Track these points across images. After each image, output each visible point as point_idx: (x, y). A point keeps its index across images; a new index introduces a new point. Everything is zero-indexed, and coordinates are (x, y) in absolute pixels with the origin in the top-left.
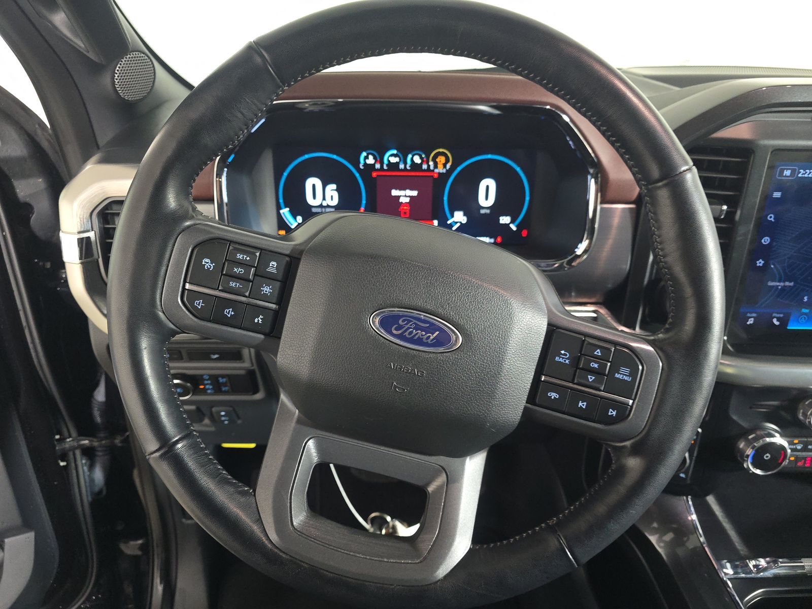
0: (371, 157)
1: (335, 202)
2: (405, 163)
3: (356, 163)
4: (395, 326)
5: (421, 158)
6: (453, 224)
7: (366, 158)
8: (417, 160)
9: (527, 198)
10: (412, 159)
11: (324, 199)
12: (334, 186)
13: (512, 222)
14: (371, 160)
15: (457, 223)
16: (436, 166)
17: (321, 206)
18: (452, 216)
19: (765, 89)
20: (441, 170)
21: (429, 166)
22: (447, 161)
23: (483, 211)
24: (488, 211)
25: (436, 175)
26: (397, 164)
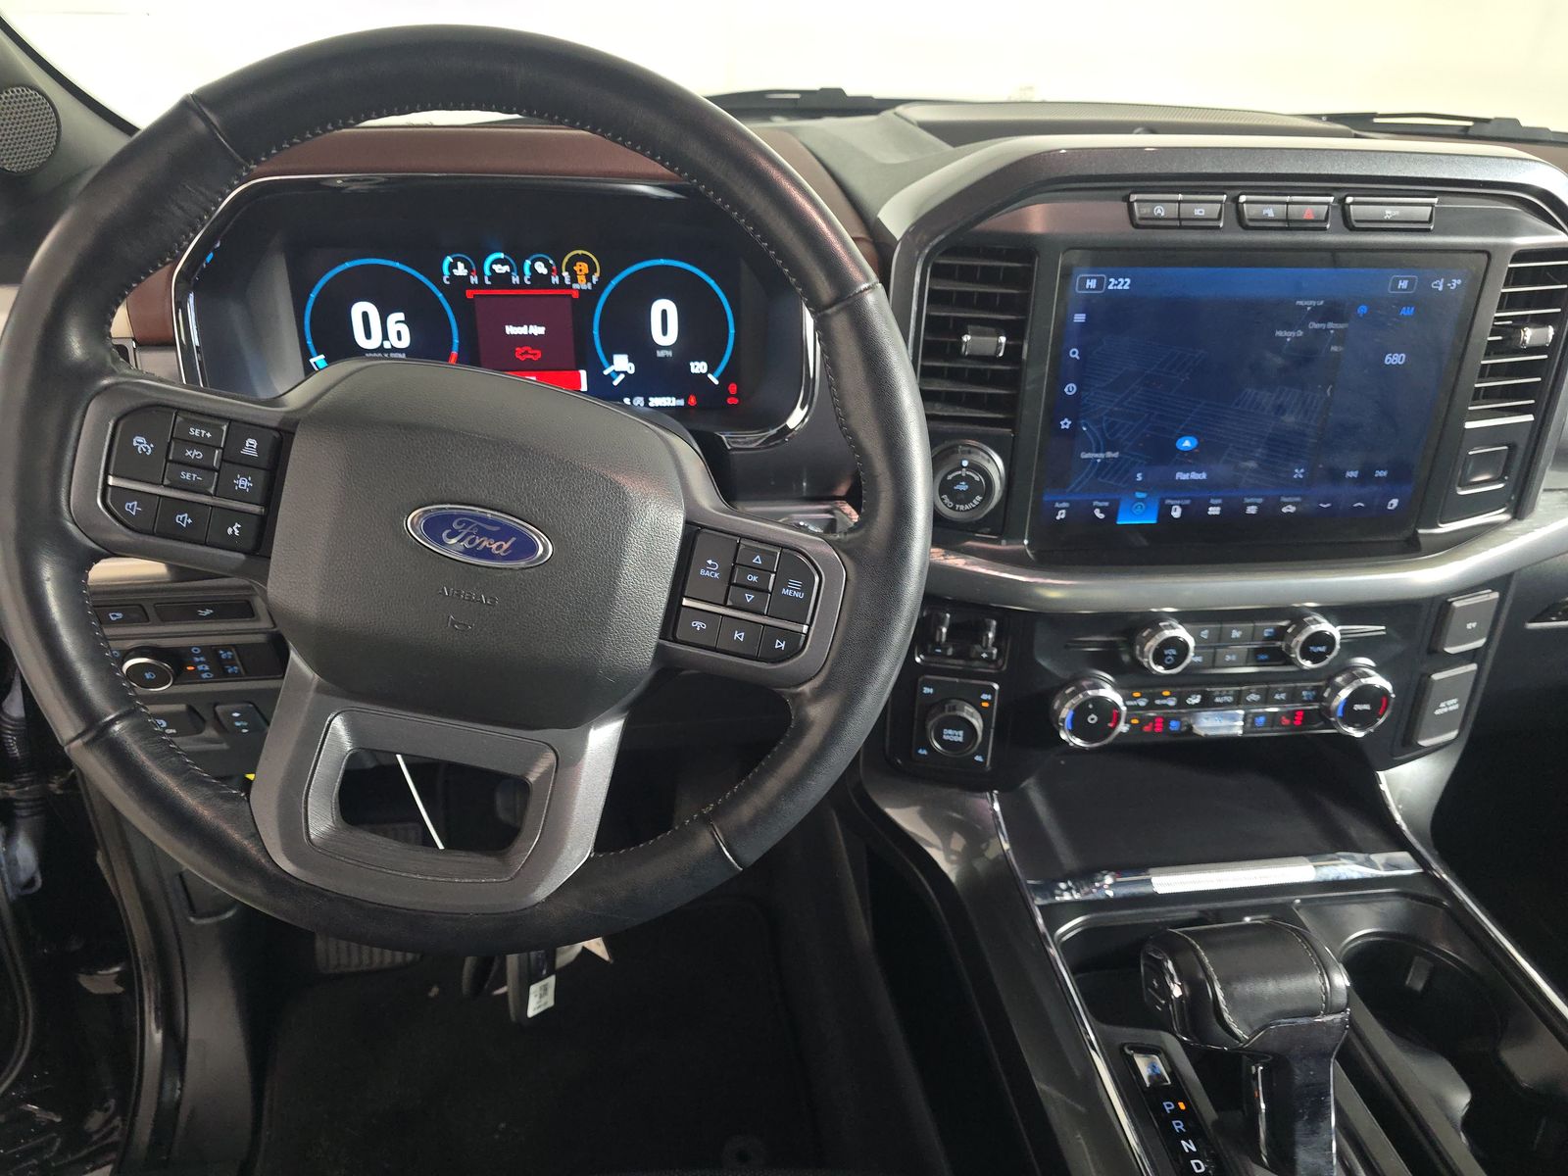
0: (460, 265)
1: (405, 342)
2: (521, 274)
3: (437, 276)
4: (447, 531)
5: (547, 265)
6: (613, 375)
7: (453, 266)
8: (541, 268)
9: (732, 331)
10: (532, 268)
11: (385, 337)
12: (401, 316)
13: (711, 370)
14: (461, 270)
15: (618, 373)
16: (574, 279)
17: (381, 349)
18: (611, 363)
19: (1063, 151)
20: (582, 284)
21: (562, 279)
22: (592, 270)
23: (660, 354)
24: (669, 353)
25: (576, 295)
26: (508, 275)
